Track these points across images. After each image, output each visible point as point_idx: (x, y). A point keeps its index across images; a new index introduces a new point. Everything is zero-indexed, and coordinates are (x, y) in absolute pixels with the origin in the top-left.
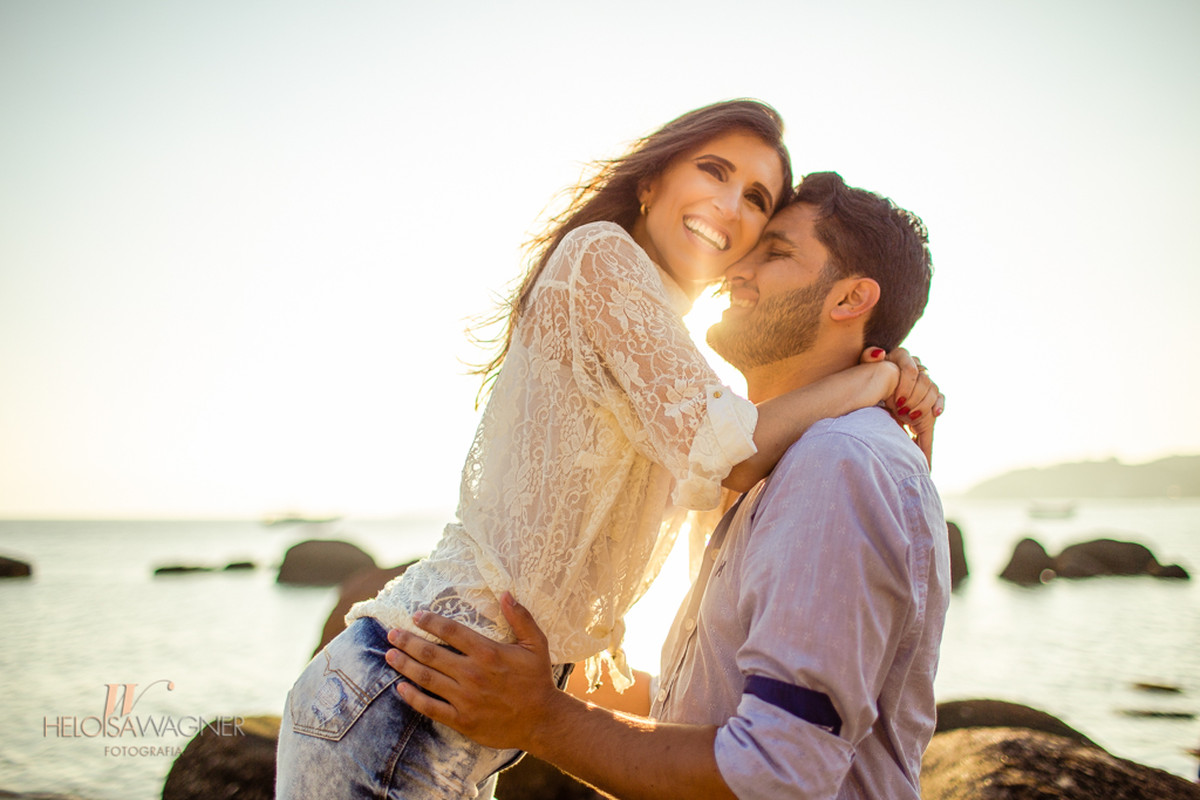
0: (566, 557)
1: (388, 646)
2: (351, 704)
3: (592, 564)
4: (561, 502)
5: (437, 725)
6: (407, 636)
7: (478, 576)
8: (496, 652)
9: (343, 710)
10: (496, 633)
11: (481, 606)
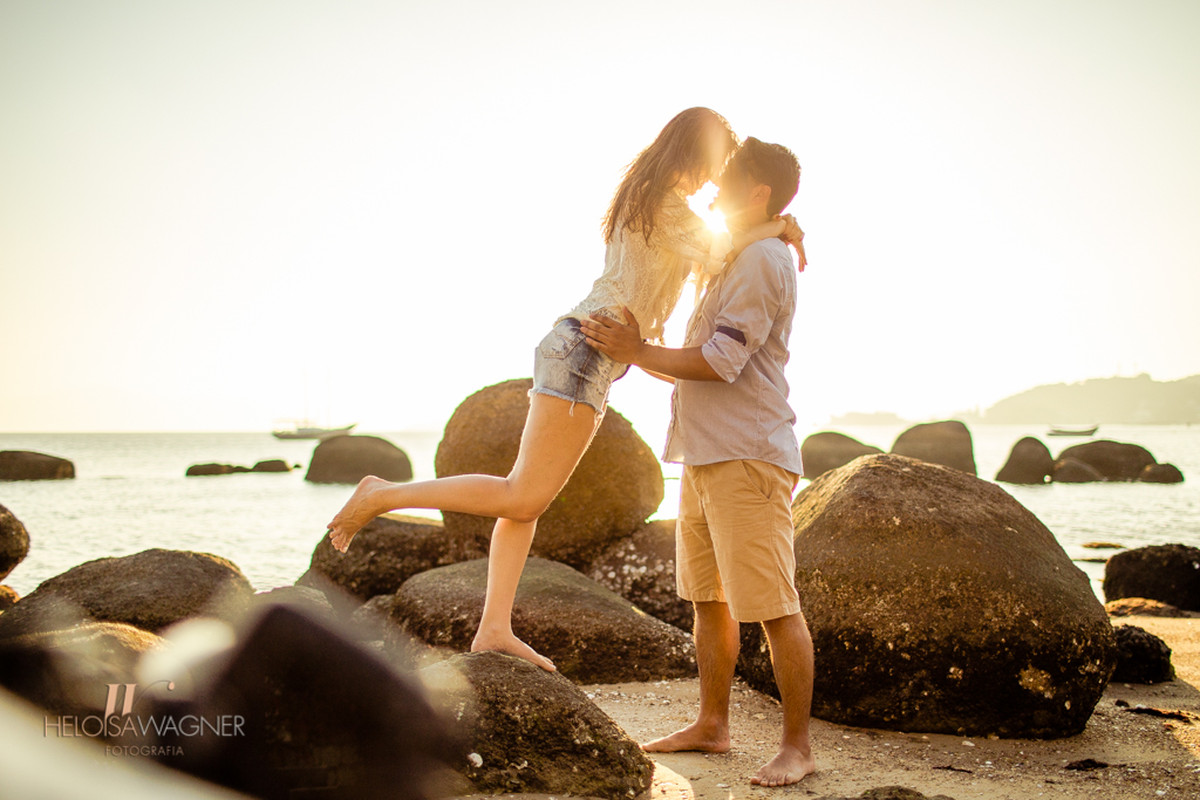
0: (647, 301)
1: (581, 326)
2: (568, 346)
3: (654, 306)
4: (646, 282)
5: (600, 353)
6: (588, 322)
7: (615, 302)
8: (622, 327)
9: (565, 348)
10: (622, 321)
11: (615, 312)
